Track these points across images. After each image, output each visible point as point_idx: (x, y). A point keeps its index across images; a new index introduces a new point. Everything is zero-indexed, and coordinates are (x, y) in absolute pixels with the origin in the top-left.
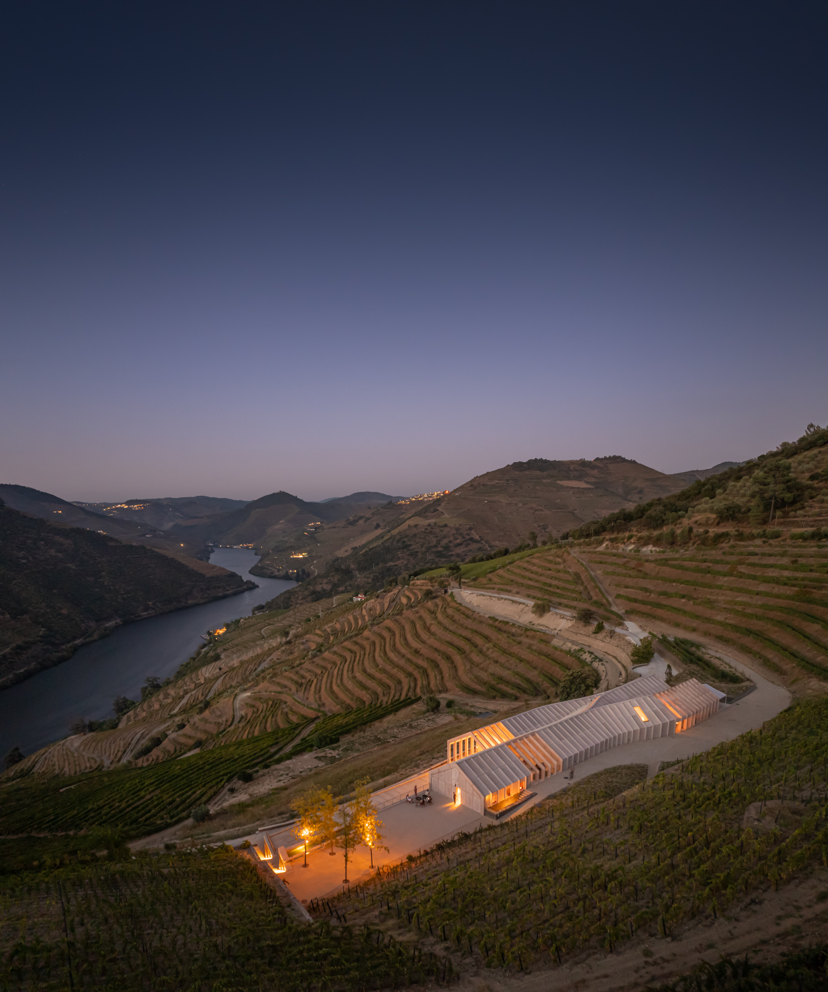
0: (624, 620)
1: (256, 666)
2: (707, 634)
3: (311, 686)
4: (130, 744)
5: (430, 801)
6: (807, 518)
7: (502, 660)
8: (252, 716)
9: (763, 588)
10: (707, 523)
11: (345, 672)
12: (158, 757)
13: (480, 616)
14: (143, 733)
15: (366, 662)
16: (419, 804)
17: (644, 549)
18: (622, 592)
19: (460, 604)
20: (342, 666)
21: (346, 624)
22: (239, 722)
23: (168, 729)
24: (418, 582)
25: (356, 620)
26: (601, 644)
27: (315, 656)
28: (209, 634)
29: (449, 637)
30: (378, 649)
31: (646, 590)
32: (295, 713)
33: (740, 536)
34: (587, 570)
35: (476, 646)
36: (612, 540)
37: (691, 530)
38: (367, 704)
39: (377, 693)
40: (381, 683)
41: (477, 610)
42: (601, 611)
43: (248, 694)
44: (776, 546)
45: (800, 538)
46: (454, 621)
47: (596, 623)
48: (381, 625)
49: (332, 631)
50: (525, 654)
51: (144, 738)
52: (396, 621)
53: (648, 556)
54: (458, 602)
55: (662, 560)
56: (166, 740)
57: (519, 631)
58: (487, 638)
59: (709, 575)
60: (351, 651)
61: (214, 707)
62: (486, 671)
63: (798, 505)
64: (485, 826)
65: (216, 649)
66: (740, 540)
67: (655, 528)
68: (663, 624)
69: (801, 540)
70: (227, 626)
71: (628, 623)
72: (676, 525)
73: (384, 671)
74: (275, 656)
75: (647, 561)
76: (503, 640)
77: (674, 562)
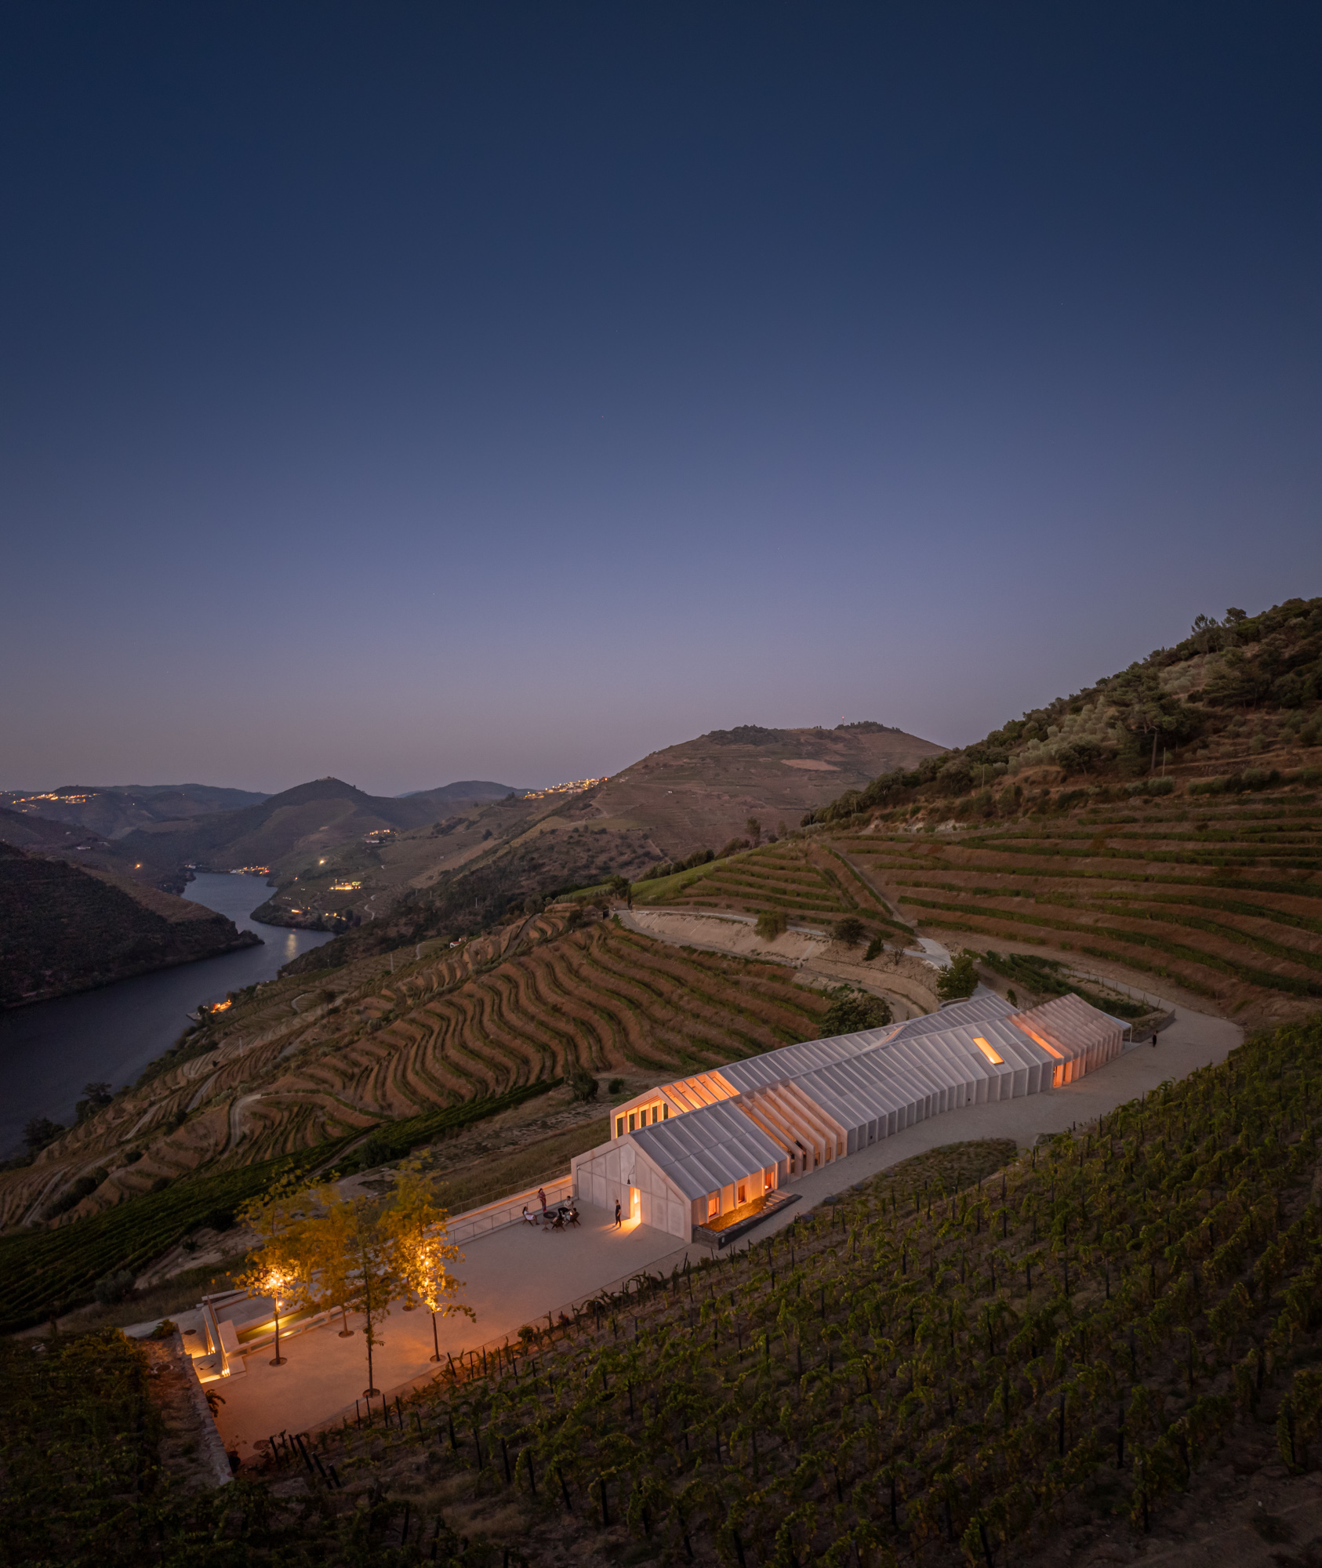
0: (917, 936)
1: (276, 1053)
2: (1064, 947)
3: (368, 1077)
4: (40, 1193)
5: (574, 1219)
6: (1213, 762)
7: (708, 1011)
8: (261, 1134)
9: (1153, 869)
10: (1045, 779)
11: (430, 1051)
12: (89, 1212)
13: (665, 947)
14: (65, 1174)
15: (467, 1033)
16: (550, 1226)
17: (942, 827)
18: (910, 892)
19: (631, 931)
20: (424, 1042)
21: (434, 979)
22: (238, 1145)
23: (112, 1162)
24: (559, 907)
25: (452, 970)
26: (881, 976)
27: (377, 1028)
28: (201, 1010)
29: (612, 982)
30: (488, 1009)
31: (951, 888)
32: (337, 1122)
33: (1105, 796)
34: (846, 865)
35: (660, 994)
36: (884, 818)
37: (1018, 792)
38: (467, 1099)
39: (485, 1081)
40: (491, 1063)
41: (660, 938)
42: (876, 924)
43: (257, 1097)
44: (1166, 807)
45: (1207, 792)
46: (621, 957)
47: (867, 944)
48: (493, 973)
49: (410, 989)
50: (746, 1000)
51: (67, 1182)
52: (521, 964)
53: (949, 835)
54: (628, 927)
55: (973, 839)
56: (106, 1182)
57: (734, 965)
58: (679, 981)
59: (1058, 857)
60: (441, 1017)
61: (194, 1121)
62: (680, 1032)
63: (1196, 743)
64: (695, 1262)
65: (212, 1034)
66: (1104, 802)
67: (957, 794)
68: (985, 938)
69: (1208, 795)
70: (234, 997)
71: (923, 941)
72: (992, 786)
73: (498, 1044)
74: (308, 1036)
75: (949, 844)
76: (708, 981)
77: (996, 842)
